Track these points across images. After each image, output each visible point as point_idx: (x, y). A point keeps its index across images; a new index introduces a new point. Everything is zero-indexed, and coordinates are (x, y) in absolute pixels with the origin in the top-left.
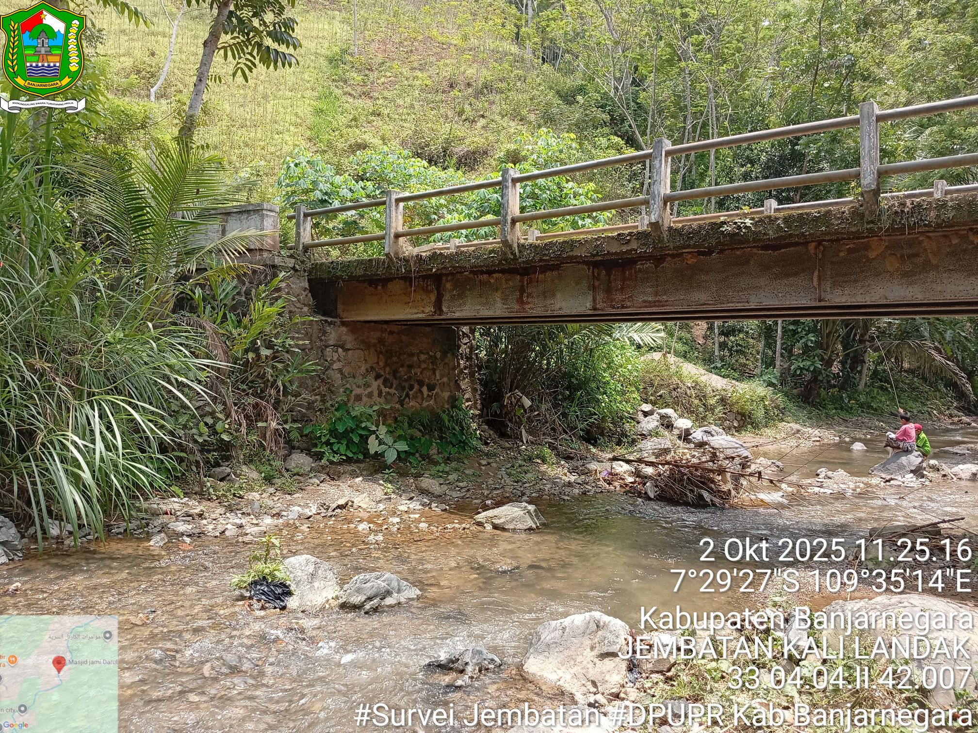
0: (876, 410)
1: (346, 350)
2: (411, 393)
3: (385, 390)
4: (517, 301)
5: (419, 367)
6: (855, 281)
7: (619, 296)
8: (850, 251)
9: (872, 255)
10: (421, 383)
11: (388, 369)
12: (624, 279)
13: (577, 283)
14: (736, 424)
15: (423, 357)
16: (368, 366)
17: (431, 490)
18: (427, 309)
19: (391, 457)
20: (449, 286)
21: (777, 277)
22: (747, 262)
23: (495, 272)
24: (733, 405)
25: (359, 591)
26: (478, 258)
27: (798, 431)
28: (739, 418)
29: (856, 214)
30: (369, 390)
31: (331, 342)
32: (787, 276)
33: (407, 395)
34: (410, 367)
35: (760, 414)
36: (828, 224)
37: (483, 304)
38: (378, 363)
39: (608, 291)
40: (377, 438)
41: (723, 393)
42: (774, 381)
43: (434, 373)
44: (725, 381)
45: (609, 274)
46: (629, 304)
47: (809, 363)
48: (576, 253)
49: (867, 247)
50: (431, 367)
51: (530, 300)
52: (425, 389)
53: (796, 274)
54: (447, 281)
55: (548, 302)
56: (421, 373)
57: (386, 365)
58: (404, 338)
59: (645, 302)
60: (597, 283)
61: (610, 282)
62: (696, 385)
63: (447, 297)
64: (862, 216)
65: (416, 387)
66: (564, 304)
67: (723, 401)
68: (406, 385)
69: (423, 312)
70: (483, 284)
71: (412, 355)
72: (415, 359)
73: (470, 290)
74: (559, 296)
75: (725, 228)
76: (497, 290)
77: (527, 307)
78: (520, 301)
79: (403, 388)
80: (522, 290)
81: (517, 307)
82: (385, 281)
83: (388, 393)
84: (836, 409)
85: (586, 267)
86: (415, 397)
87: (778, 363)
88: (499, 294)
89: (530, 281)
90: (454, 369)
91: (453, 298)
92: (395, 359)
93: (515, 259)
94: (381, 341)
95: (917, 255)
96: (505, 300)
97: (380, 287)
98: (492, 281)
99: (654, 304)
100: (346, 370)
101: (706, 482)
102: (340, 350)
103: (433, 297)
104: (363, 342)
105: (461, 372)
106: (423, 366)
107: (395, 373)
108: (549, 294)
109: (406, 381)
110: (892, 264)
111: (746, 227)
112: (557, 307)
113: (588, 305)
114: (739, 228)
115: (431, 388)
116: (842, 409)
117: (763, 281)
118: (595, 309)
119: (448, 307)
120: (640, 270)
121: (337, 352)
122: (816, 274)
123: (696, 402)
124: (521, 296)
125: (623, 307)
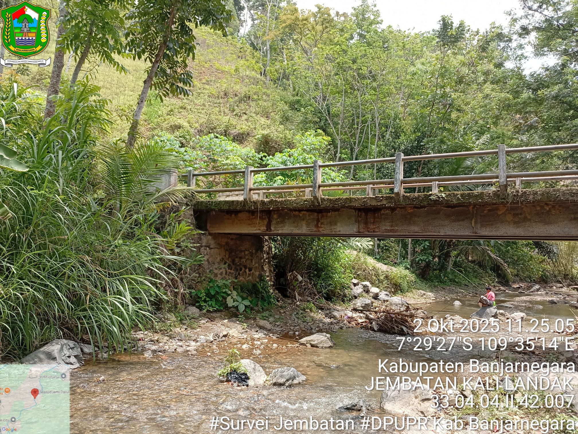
0: (457, 283)
1: (210, 249)
2: (241, 272)
3: (229, 271)
4: (315, 226)
5: (245, 258)
6: (492, 225)
7: (372, 226)
8: (489, 210)
9: (500, 213)
10: (245, 267)
11: (230, 259)
12: (374, 218)
13: (349, 219)
14: (393, 290)
15: (247, 253)
16: (221, 257)
17: (265, 327)
18: (262, 228)
19: (242, 308)
20: (275, 216)
21: (454, 221)
22: (439, 213)
23: (303, 210)
24: (391, 280)
25: (282, 376)
26: (297, 204)
27: (424, 294)
28: (394, 287)
29: (495, 194)
30: (221, 271)
31: (204, 244)
32: (459, 221)
33: (239, 274)
34: (241, 258)
35: (405, 285)
36: (482, 198)
37: (296, 227)
38: (225, 256)
39: (366, 223)
40: (232, 298)
41: (387, 273)
42: (409, 266)
43: (252, 262)
44: (386, 266)
45: (366, 215)
46: (377, 230)
47: (425, 257)
48: (353, 204)
49: (497, 209)
50: (250, 258)
51: (322, 226)
52: (247, 270)
53: (463, 220)
54: (274, 214)
55: (332, 227)
56: (246, 261)
57: (229, 257)
58: (238, 242)
59: (386, 230)
60: (360, 219)
61: (367, 219)
62: (374, 269)
63: (274, 222)
64: (498, 196)
65: (243, 269)
66: (341, 229)
67: (387, 277)
68: (238, 268)
69: (259, 230)
70: (295, 216)
71: (241, 251)
72: (243, 253)
73: (288, 219)
74: (339, 224)
75: (432, 197)
76: (303, 220)
77: (321, 229)
78: (317, 226)
79: (237, 270)
80: (318, 221)
81: (315, 229)
82: (236, 212)
83: (230, 273)
84: (438, 282)
85: (354, 211)
86: (243, 275)
87: (409, 256)
88: (304, 222)
89: (323, 216)
90: (261, 259)
91: (278, 223)
92: (233, 254)
93: (319, 205)
94: (227, 243)
95: (521, 214)
96: (308, 225)
97: (233, 215)
98: (301, 215)
99: (391, 231)
100: (210, 260)
101: (404, 322)
102: (208, 248)
103: (266, 222)
104: (219, 244)
105: (264, 261)
106: (247, 257)
107: (233, 261)
108: (333, 223)
109: (238, 266)
110: (509, 217)
111: (442, 197)
112: (338, 229)
113: (355, 230)
114: (439, 197)
115: (250, 270)
116: (441, 282)
117: (446, 222)
118: (359, 232)
119: (275, 228)
120: (383, 214)
121: (206, 250)
122: (473, 220)
123: (374, 278)
124: (317, 224)
125: (374, 232)
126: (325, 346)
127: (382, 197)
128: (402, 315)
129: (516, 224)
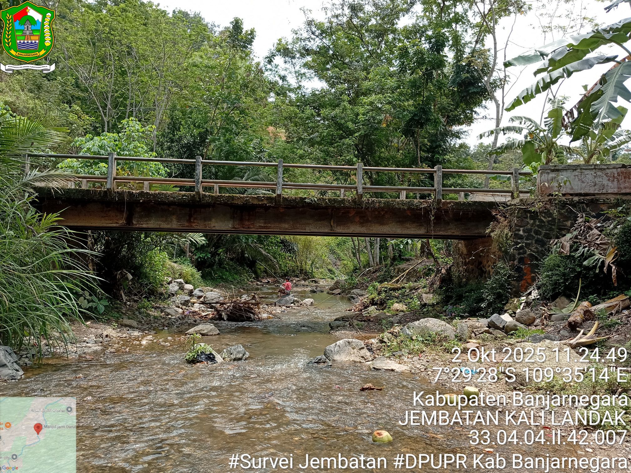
4: (187, 221)
6: (345, 224)
8: (343, 213)
9: (351, 215)
12: (249, 215)
13: (224, 215)
19: (102, 309)
21: (317, 220)
23: (173, 205)
37: (164, 222)
39: (241, 220)
45: (242, 212)
46: (252, 227)
48: (235, 202)
49: (348, 212)
51: (195, 221)
53: (324, 220)
54: (137, 207)
55: (207, 223)
61: (242, 216)
63: (136, 215)
64: (355, 202)
66: (216, 224)
70: (163, 210)
73: (154, 213)
74: (213, 220)
75: (305, 200)
77: (193, 225)
80: (190, 216)
81: (186, 224)
85: (229, 208)
88: (175, 217)
89: (196, 212)
91: (141, 217)
96: (179, 220)
97: (79, 206)
98: (170, 209)
101: (251, 310)
103: (125, 215)
108: (207, 218)
110: (357, 219)
111: (315, 201)
112: (213, 225)
113: (230, 226)
114: (312, 201)
117: (311, 221)
118: (234, 228)
119: (138, 221)
122: (332, 221)
124: (190, 219)
125: (249, 228)
126: (215, 333)
127: (263, 197)
128: (248, 304)
129: (362, 224)
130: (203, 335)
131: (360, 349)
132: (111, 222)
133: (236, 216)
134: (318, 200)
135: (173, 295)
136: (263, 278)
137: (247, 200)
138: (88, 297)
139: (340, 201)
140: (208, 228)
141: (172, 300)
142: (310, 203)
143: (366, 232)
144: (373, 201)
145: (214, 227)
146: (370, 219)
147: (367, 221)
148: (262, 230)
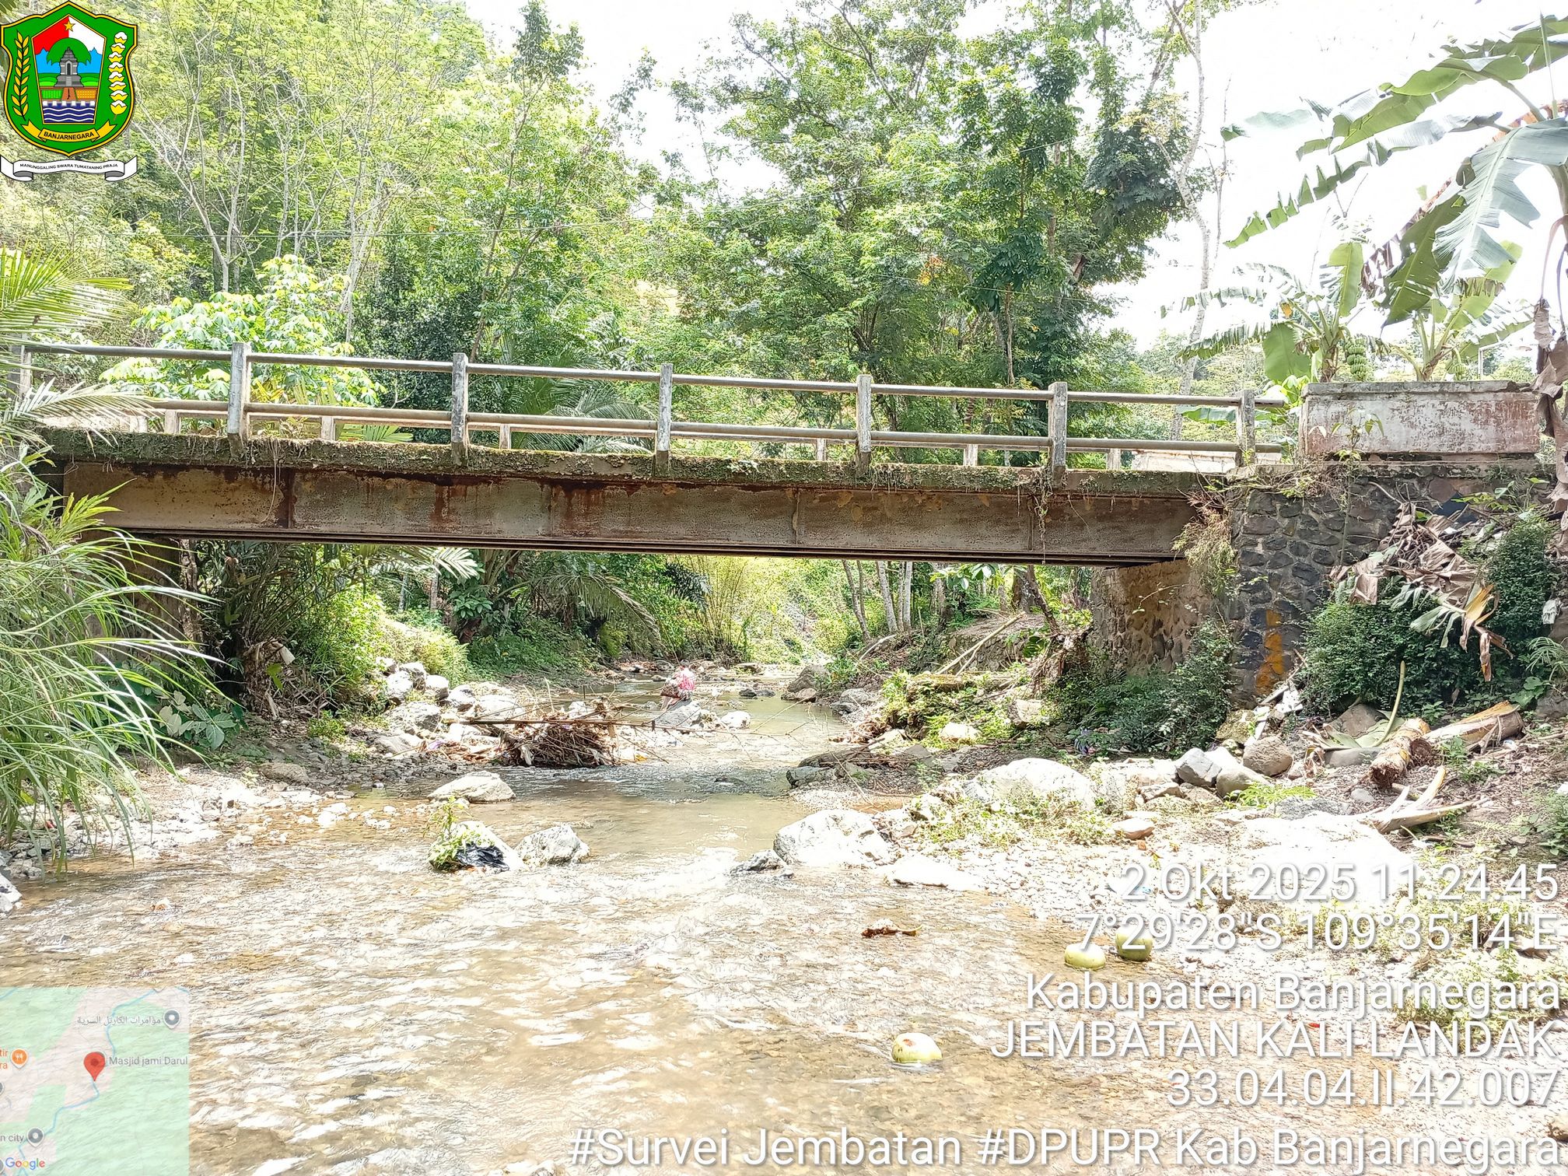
4: (432, 517)
6: (826, 527)
7: (582, 523)
8: (822, 499)
9: (840, 505)
12: (588, 504)
13: (525, 502)
18: (263, 518)
19: (217, 736)
20: (307, 487)
21: (757, 517)
22: (728, 500)
23: (393, 476)
26: (399, 458)
29: (850, 469)
32: (767, 517)
37: (373, 518)
39: (568, 515)
45: (569, 495)
51: (452, 517)
53: (774, 516)
54: (303, 479)
55: (481, 522)
61: (570, 504)
63: (303, 501)
66: (505, 526)
74: (497, 515)
75: (732, 467)
76: (397, 499)
77: (448, 526)
78: (437, 516)
80: (440, 503)
81: (430, 525)
88: (400, 505)
89: (455, 493)
91: (315, 505)
93: (464, 466)
96: (410, 513)
97: (159, 477)
98: (389, 487)
99: (626, 534)
101: (591, 738)
108: (483, 511)
110: (857, 514)
111: (752, 468)
112: (496, 528)
114: (743, 468)
118: (549, 534)
119: (306, 517)
120: (609, 496)
122: (795, 518)
124: (438, 511)
125: (587, 535)
126: (502, 796)
127: (624, 458)
128: (587, 724)
129: (868, 526)
130: (472, 801)
131: (863, 835)
132: (239, 518)
133: (554, 504)
134: (759, 466)
135: (398, 702)
136: (623, 660)
137: (582, 465)
138: (183, 707)
139: (813, 470)
140: (484, 536)
141: (395, 714)
142: (740, 474)
143: (878, 546)
144: (898, 470)
145: (499, 532)
146: (889, 515)
147: (884, 519)
148: (621, 540)
